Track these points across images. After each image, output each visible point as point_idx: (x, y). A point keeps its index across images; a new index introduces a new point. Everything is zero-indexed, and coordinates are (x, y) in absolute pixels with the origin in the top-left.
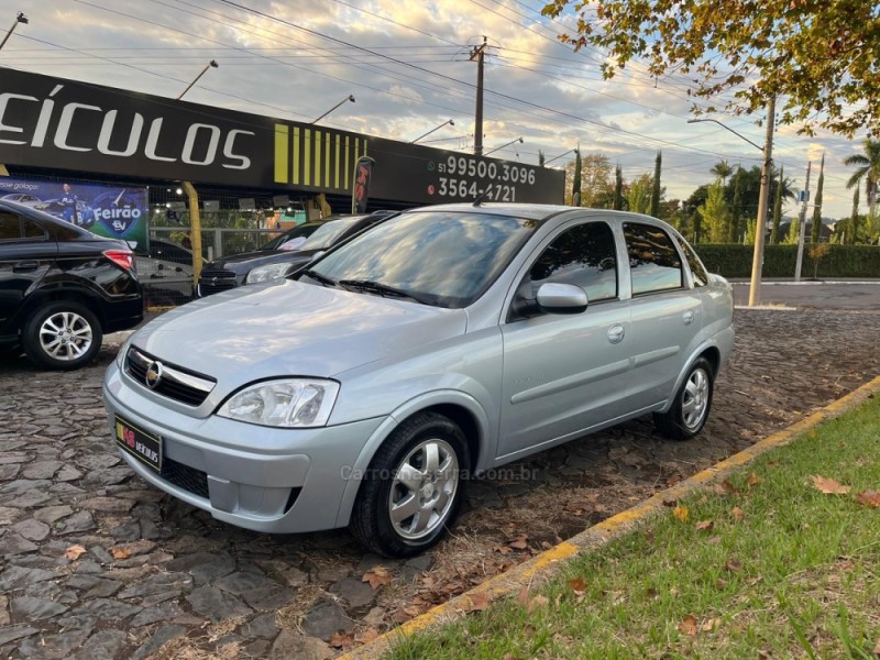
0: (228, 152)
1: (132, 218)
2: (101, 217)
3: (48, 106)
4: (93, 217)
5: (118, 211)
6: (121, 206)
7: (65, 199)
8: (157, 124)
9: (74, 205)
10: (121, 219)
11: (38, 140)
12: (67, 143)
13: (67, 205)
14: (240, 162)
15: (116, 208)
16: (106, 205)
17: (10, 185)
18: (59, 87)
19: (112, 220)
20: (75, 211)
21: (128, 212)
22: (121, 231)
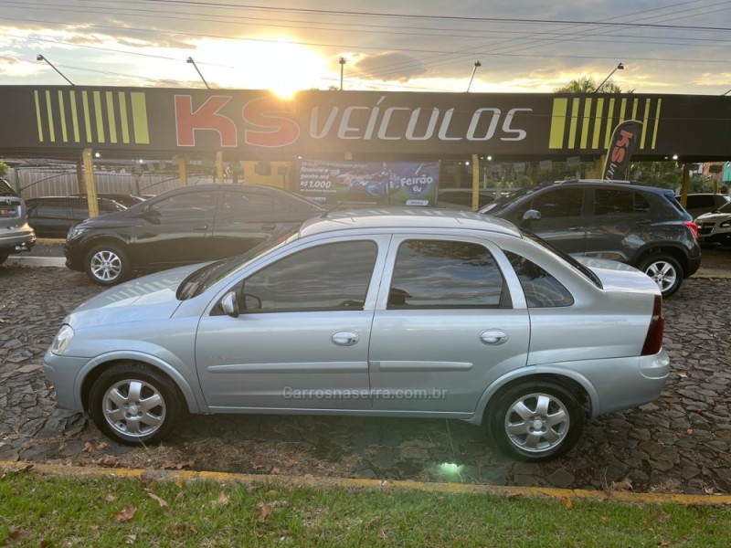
0: (506, 128)
1: (426, 184)
2: (405, 184)
3: (376, 111)
4: (400, 184)
5: (417, 179)
6: (419, 175)
7: (383, 173)
8: (449, 114)
9: (388, 177)
10: (419, 185)
11: (368, 136)
12: (386, 135)
13: (384, 176)
14: (517, 135)
15: (416, 177)
16: (409, 175)
17: (351, 165)
18: (383, 98)
19: (412, 186)
20: (389, 181)
21: (424, 180)
22: (418, 193)
